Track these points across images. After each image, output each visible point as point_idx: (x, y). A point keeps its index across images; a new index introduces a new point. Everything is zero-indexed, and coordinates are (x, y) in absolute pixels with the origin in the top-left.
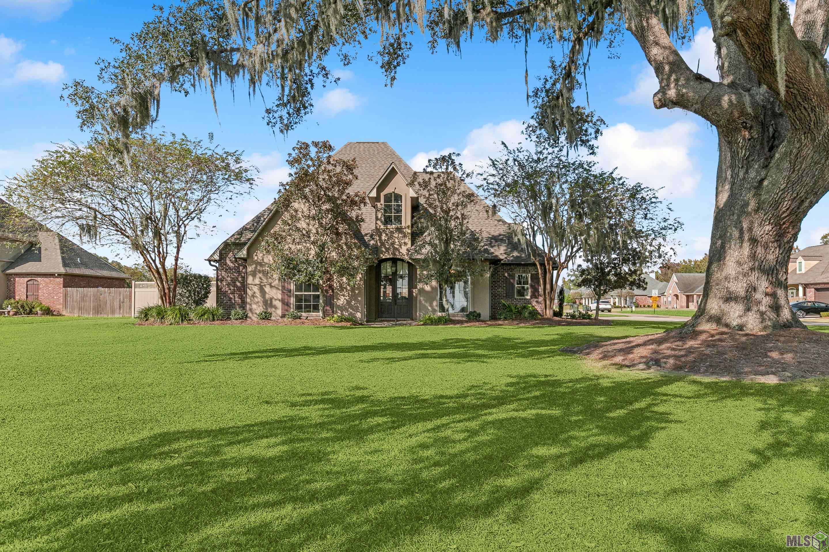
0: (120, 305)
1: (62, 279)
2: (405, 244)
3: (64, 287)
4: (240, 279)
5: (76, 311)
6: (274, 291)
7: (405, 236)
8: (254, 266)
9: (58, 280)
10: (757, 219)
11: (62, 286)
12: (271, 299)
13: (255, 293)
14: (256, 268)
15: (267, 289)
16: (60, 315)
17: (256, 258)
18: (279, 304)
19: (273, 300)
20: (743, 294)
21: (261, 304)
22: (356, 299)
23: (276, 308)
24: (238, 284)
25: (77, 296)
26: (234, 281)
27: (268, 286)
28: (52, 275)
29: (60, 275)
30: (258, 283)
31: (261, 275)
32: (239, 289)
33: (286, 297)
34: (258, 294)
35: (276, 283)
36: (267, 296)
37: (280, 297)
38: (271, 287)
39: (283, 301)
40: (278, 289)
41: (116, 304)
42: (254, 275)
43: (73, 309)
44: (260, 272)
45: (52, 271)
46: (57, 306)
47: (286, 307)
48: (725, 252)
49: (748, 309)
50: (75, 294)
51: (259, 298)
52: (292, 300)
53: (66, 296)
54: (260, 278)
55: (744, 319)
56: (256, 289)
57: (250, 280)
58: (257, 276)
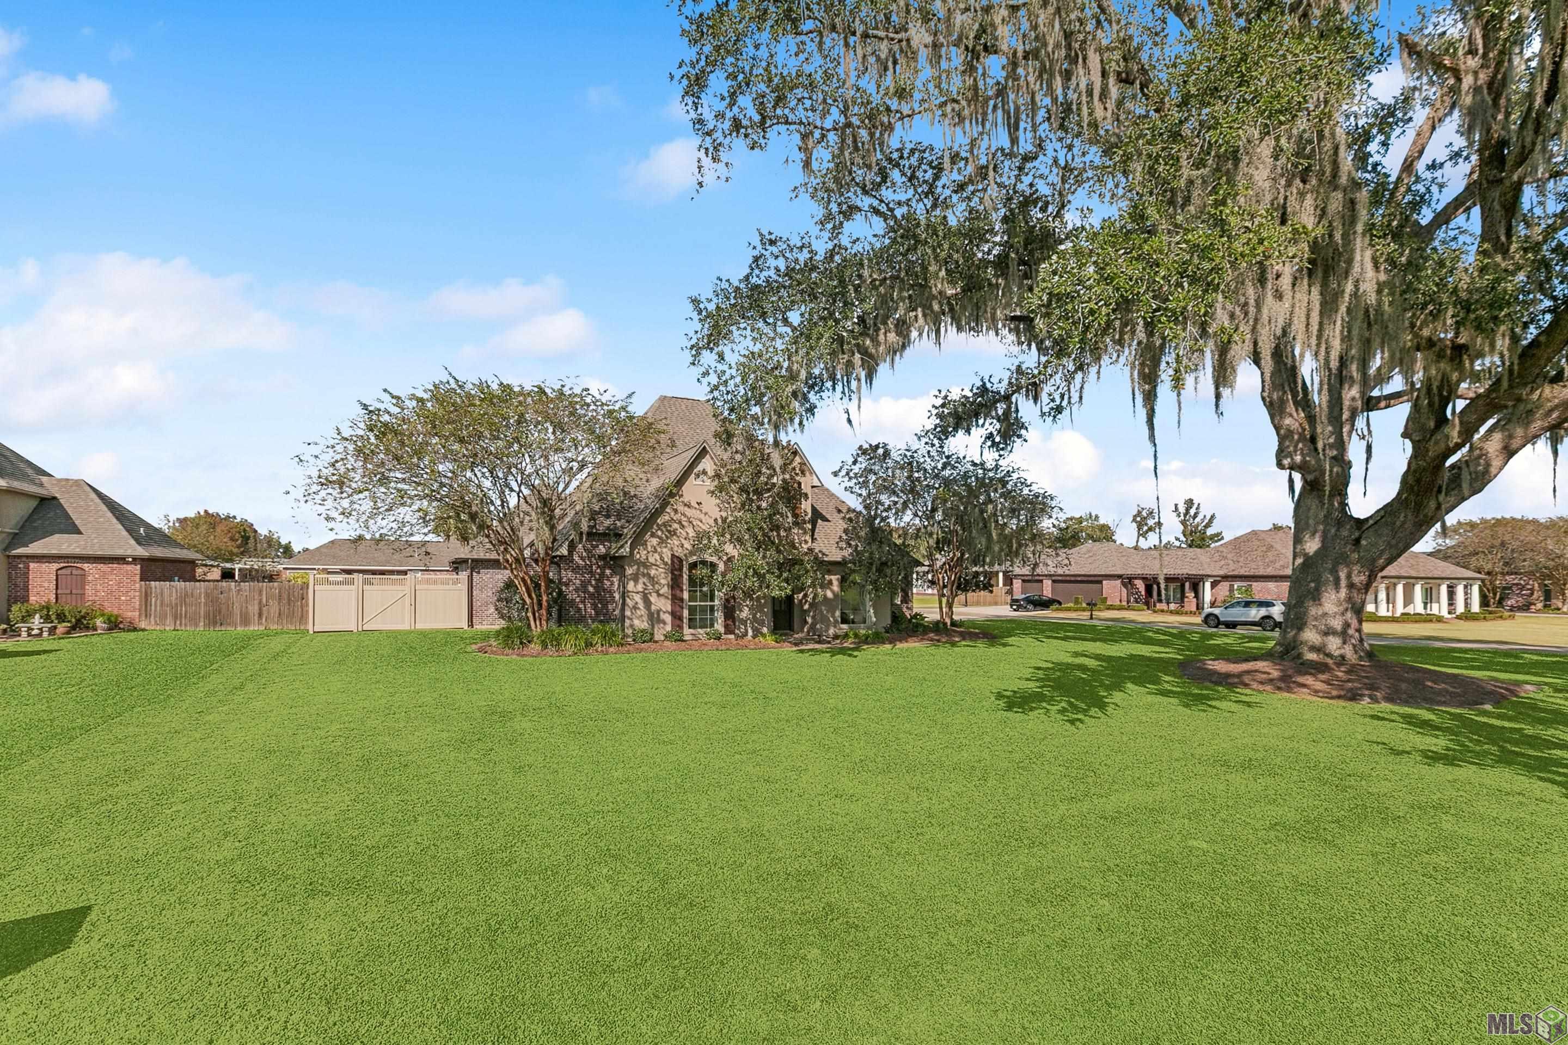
0: (260, 609)
1: (138, 567)
2: (806, 542)
3: (141, 580)
4: (593, 582)
5: (169, 620)
6: (663, 600)
7: (805, 533)
8: (635, 567)
9: (129, 567)
10: (1356, 568)
11: (138, 577)
12: (658, 612)
13: (637, 603)
14: (638, 569)
15: (653, 598)
16: (135, 629)
17: (638, 556)
18: (668, 618)
19: (661, 613)
20: (1339, 628)
21: (645, 618)
22: (761, 611)
23: (665, 623)
24: (591, 589)
25: (171, 596)
26: (584, 585)
27: (654, 595)
28: (121, 560)
29: (135, 560)
30: (641, 590)
31: (645, 580)
32: (592, 596)
33: (678, 609)
34: (641, 605)
35: (665, 590)
36: (653, 608)
37: (669, 609)
38: (659, 595)
39: (673, 614)
40: (667, 598)
41: (253, 609)
42: (636, 580)
43: (163, 617)
44: (644, 575)
45: (119, 552)
46: (131, 614)
47: (678, 622)
48: (1319, 594)
49: (1344, 643)
50: (166, 592)
51: (642, 611)
52: (686, 613)
53: (146, 596)
54: (644, 584)
55: (1342, 651)
56: (638, 598)
57: (631, 586)
58: (641, 581)
